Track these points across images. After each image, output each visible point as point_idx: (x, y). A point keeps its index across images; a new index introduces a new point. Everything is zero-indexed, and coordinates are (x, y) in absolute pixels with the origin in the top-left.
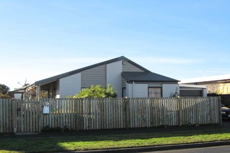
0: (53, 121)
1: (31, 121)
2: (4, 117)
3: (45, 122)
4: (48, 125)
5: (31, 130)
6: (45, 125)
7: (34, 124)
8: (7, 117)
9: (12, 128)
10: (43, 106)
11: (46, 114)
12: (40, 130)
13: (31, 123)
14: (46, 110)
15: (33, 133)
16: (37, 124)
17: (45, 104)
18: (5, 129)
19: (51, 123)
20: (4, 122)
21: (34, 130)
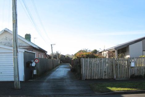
0: (137, 71)
1: (124, 71)
2: (108, 69)
3: (132, 72)
4: (134, 73)
5: (124, 77)
6: (132, 74)
7: (126, 73)
8: (110, 69)
9: (113, 76)
10: (131, 62)
11: (132, 67)
12: (129, 77)
13: (124, 72)
14: (133, 65)
15: (125, 79)
16: (128, 73)
17: (131, 61)
18: (108, 76)
19: (135, 72)
20: (108, 72)
21: (126, 77)
